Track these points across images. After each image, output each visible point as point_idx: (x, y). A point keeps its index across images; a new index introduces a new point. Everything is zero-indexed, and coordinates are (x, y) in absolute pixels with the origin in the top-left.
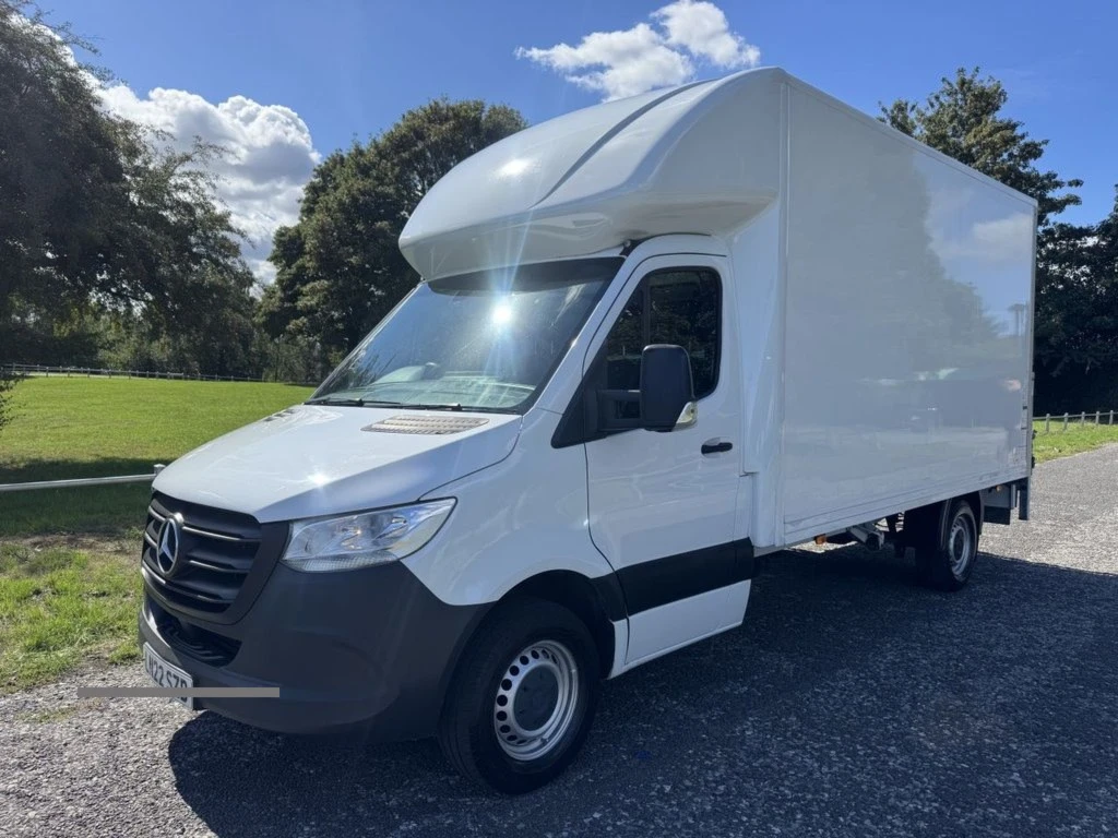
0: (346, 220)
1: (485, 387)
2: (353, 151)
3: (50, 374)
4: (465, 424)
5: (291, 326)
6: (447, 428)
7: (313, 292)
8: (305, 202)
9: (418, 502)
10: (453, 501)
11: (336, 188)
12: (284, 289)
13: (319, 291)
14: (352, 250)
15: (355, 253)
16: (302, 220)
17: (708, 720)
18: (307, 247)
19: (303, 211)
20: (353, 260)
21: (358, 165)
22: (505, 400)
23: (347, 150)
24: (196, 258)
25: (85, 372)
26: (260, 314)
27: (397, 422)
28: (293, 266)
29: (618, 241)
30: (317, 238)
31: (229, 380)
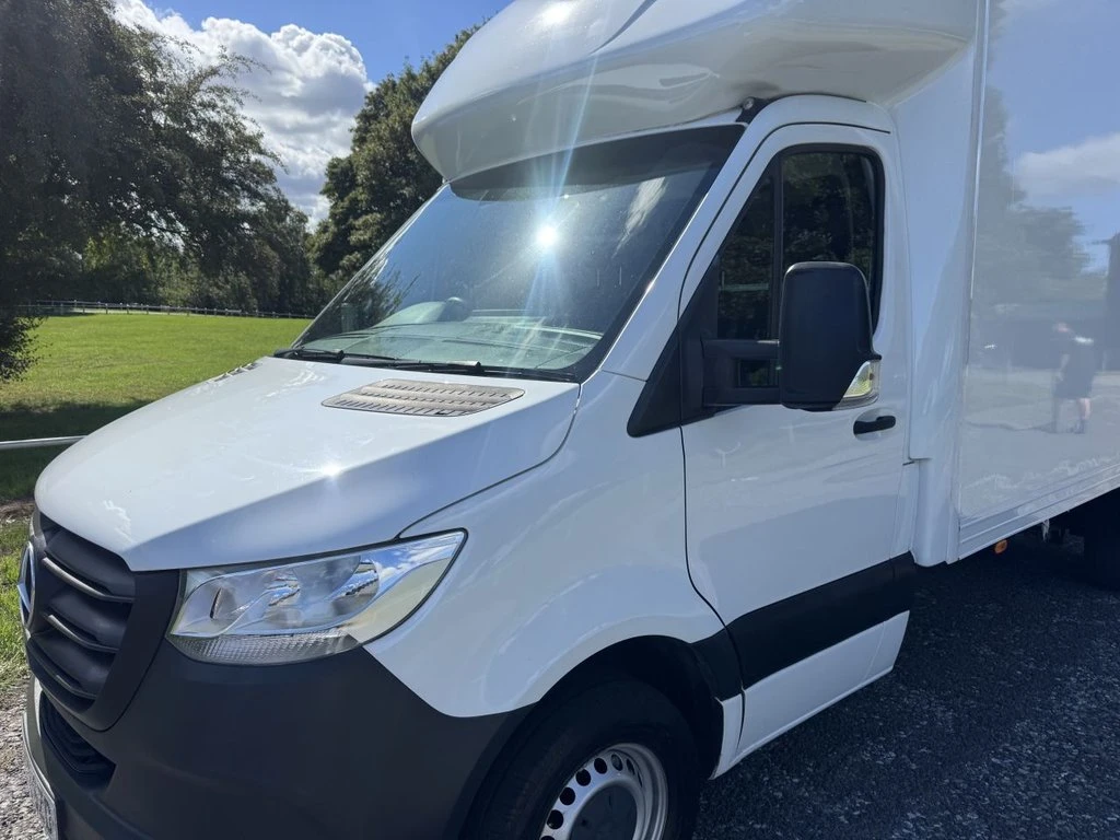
0: (399, 149)
1: (526, 335)
2: (405, 76)
3: (109, 311)
4: (486, 397)
5: (344, 262)
6: (456, 405)
7: (366, 225)
8: (357, 131)
9: (398, 540)
10: (460, 536)
11: (387, 116)
12: (337, 223)
13: (372, 225)
14: (404, 181)
15: (407, 185)
16: (354, 150)
17: (848, 815)
18: (360, 179)
19: (355, 141)
20: (406, 191)
21: (409, 89)
22: (556, 356)
23: (398, 76)
24: (228, 184)
25: (145, 309)
26: (314, 249)
27: (380, 390)
28: (346, 199)
29: (733, 99)
30: (369, 169)
31: (287, 317)
